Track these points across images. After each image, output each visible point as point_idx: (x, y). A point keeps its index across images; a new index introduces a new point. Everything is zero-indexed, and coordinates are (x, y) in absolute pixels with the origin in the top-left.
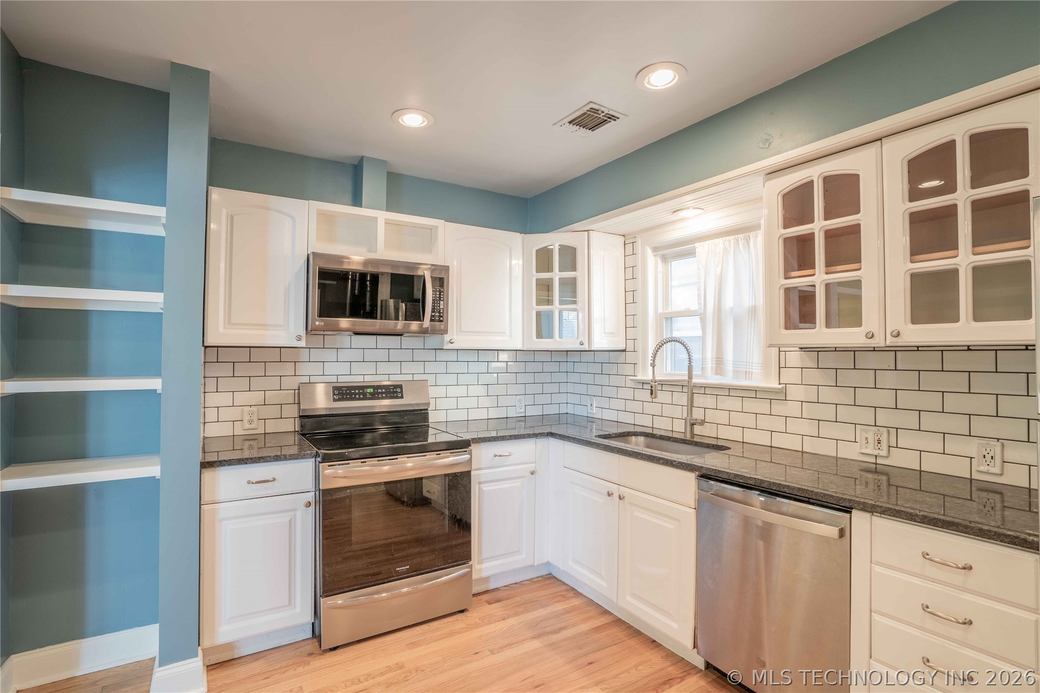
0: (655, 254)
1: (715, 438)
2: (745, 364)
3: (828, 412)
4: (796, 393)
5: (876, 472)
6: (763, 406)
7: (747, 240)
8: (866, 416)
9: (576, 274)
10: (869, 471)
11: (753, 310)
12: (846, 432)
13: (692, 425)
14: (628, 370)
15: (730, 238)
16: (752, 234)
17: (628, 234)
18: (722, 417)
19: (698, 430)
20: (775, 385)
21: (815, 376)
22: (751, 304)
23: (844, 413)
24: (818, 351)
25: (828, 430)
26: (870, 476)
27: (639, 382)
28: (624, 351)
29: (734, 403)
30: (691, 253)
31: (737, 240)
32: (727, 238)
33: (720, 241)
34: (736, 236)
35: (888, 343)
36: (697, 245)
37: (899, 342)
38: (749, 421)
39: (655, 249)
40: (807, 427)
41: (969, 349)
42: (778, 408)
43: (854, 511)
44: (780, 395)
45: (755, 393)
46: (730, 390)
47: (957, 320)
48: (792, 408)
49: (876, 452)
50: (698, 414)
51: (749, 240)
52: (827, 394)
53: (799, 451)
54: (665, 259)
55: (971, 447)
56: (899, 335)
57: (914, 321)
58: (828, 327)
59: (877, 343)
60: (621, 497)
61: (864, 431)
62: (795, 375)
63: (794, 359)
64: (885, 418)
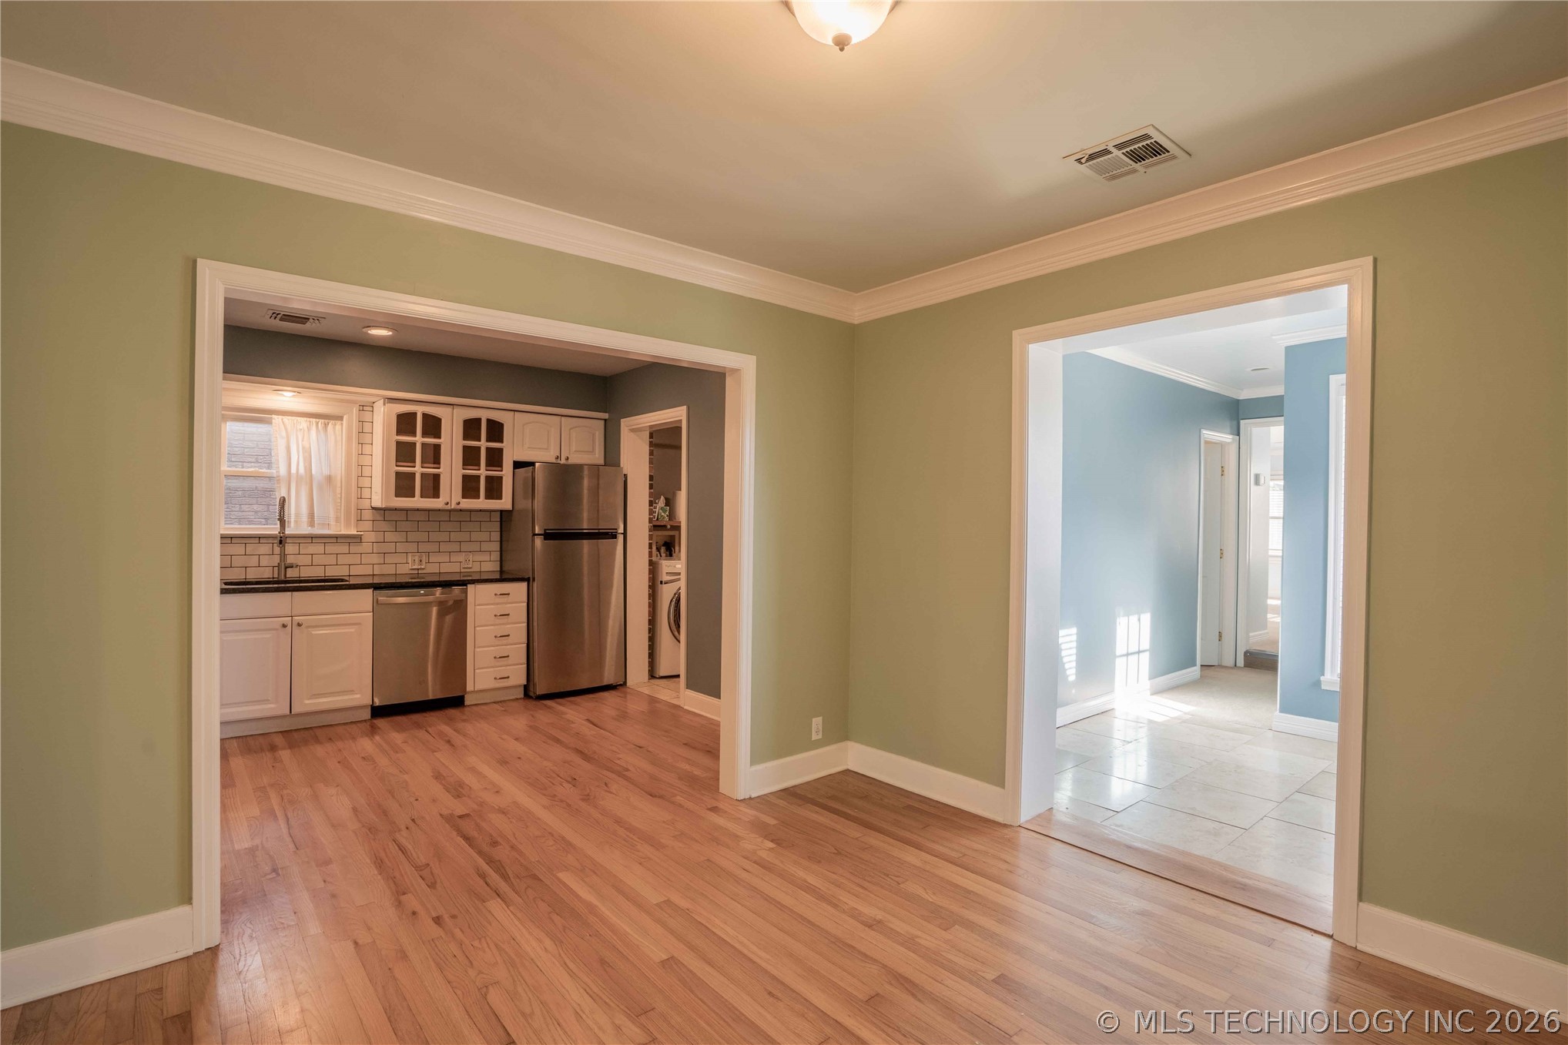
1: (297, 577)
3: (391, 547)
4: (369, 537)
6: (344, 548)
7: (326, 425)
8: (413, 547)
11: (329, 479)
12: (400, 558)
13: (286, 568)
15: (311, 419)
16: (332, 422)
18: (307, 560)
20: (353, 532)
21: (384, 526)
22: (326, 474)
23: (400, 547)
24: (383, 510)
25: (389, 559)
29: (319, 548)
30: (269, 422)
31: (317, 423)
32: (308, 419)
33: (303, 422)
34: (318, 420)
35: (452, 507)
36: (273, 416)
37: (459, 507)
38: (330, 560)
40: (375, 559)
42: (353, 549)
43: (469, 585)
44: (357, 539)
45: (336, 539)
46: (312, 538)
47: (478, 497)
48: (366, 547)
49: (419, 567)
50: (290, 560)
52: (390, 536)
55: (461, 557)
56: (459, 503)
57: (463, 497)
58: (421, 497)
59: (448, 507)
60: (299, 625)
61: (412, 556)
62: (368, 525)
63: (368, 515)
64: (423, 547)
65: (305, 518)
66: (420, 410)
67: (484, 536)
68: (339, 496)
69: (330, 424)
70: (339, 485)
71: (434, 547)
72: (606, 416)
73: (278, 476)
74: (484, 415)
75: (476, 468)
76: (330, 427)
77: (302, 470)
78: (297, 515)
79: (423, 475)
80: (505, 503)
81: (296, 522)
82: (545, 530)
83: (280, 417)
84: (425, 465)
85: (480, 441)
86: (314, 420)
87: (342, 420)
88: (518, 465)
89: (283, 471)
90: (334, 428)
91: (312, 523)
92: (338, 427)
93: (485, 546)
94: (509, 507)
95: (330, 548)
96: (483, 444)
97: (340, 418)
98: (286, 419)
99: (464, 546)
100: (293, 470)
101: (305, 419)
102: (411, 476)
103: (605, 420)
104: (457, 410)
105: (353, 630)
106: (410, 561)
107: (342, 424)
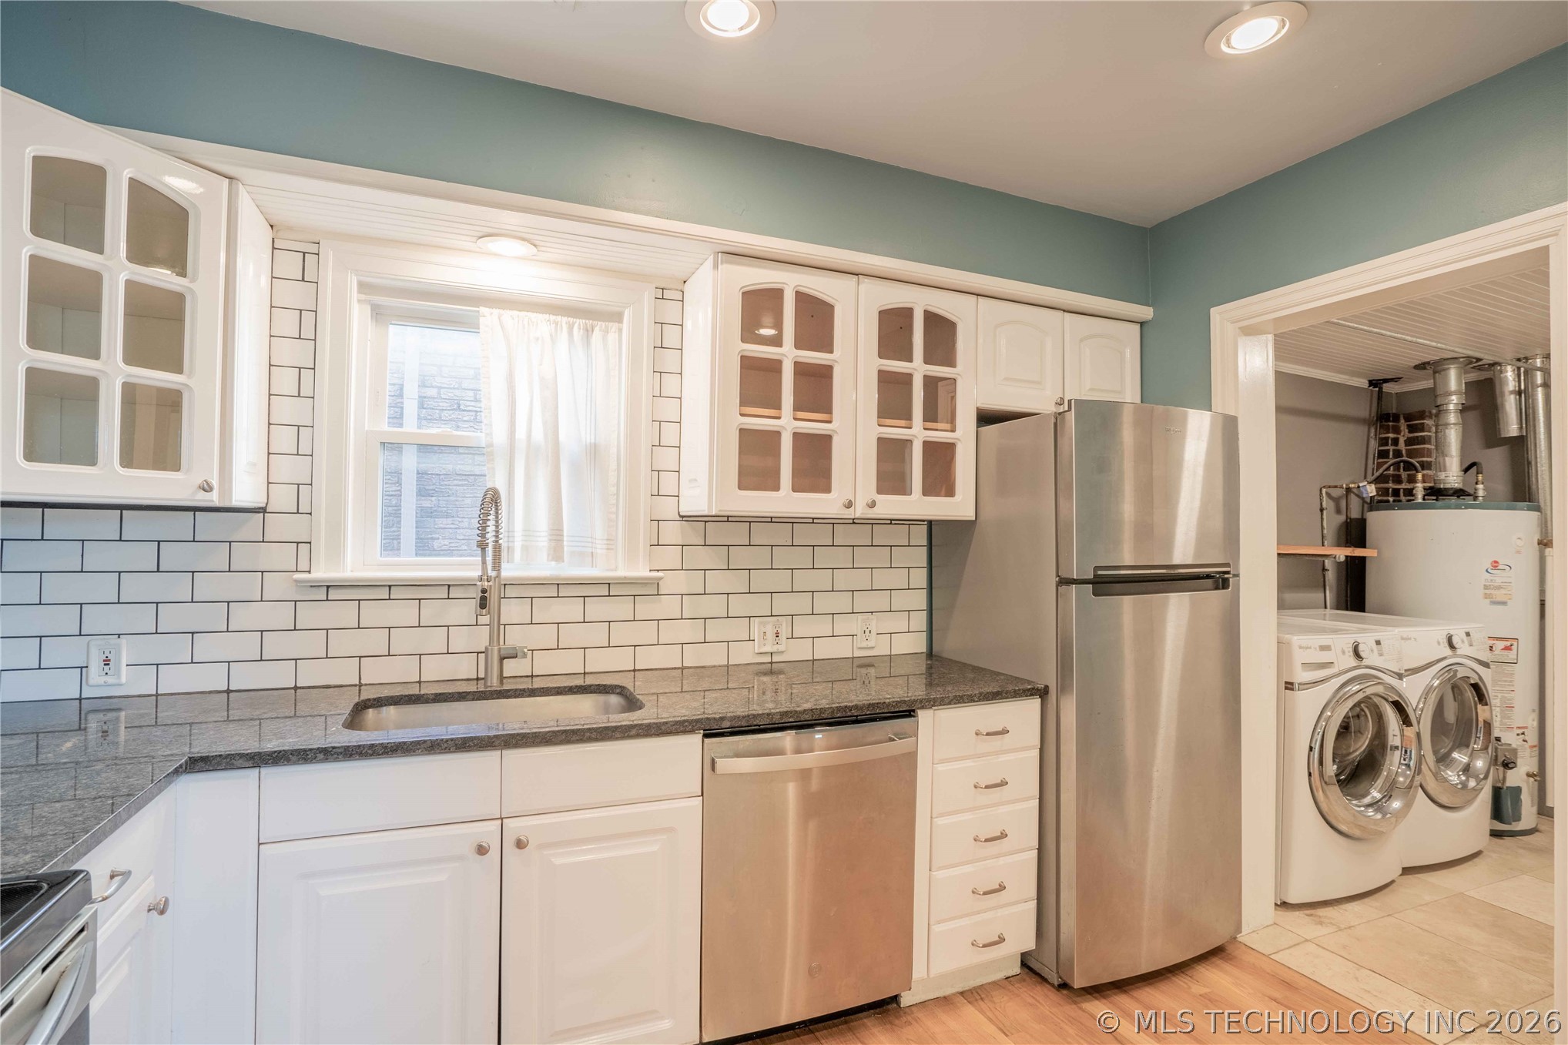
0: (363, 297)
1: (527, 676)
2: (590, 540)
3: (713, 606)
4: (674, 582)
5: (771, 672)
6: (620, 608)
7: (588, 332)
8: (760, 605)
9: (191, 285)
10: (765, 674)
11: (594, 452)
12: (737, 630)
13: (502, 659)
14: (279, 557)
15: (559, 318)
16: (599, 326)
17: (290, 228)
18: (544, 636)
19: (511, 668)
20: (642, 572)
21: (705, 557)
22: (588, 441)
23: (738, 605)
24: (706, 522)
25: (715, 631)
26: (765, 679)
27: (315, 586)
28: (263, 510)
29: (569, 609)
31: (571, 328)
32: (552, 318)
33: (542, 324)
34: (571, 320)
35: (857, 515)
36: (482, 310)
38: (596, 635)
39: (363, 287)
40: (688, 631)
41: (854, 523)
42: (645, 608)
43: (921, 713)
44: (647, 589)
45: (608, 587)
46: (558, 587)
47: (909, 491)
48: (668, 606)
49: (775, 649)
50: (514, 638)
51: (590, 333)
52: (718, 581)
53: (679, 668)
54: (379, 314)
55: (854, 625)
56: (872, 505)
57: (880, 491)
58: (794, 491)
59: (849, 514)
60: (520, 844)
61: (760, 623)
62: (670, 557)
63: (673, 532)
64: (783, 604)
65: (543, 541)
66: (791, 282)
67: (897, 578)
68: (613, 490)
69: (597, 329)
70: (613, 465)
71: (802, 603)
72: (1146, 312)
73: (491, 445)
74: (921, 301)
75: (902, 423)
76: (597, 335)
77: (538, 435)
78: (529, 532)
79: (797, 436)
80: (959, 506)
81: (526, 549)
82: (1096, 568)
83: (496, 311)
84: (801, 415)
85: (910, 360)
86: (565, 319)
87: (620, 321)
88: (986, 418)
89: (499, 436)
90: (604, 339)
91: (557, 554)
92: (612, 336)
93: (901, 600)
94: (969, 514)
95: (599, 609)
96: (918, 368)
97: (617, 317)
98: (509, 316)
99: (863, 602)
100: (521, 434)
101: (547, 316)
102: (773, 438)
103: (1142, 324)
104: (867, 284)
105: (655, 848)
106: (756, 635)
107: (620, 330)
